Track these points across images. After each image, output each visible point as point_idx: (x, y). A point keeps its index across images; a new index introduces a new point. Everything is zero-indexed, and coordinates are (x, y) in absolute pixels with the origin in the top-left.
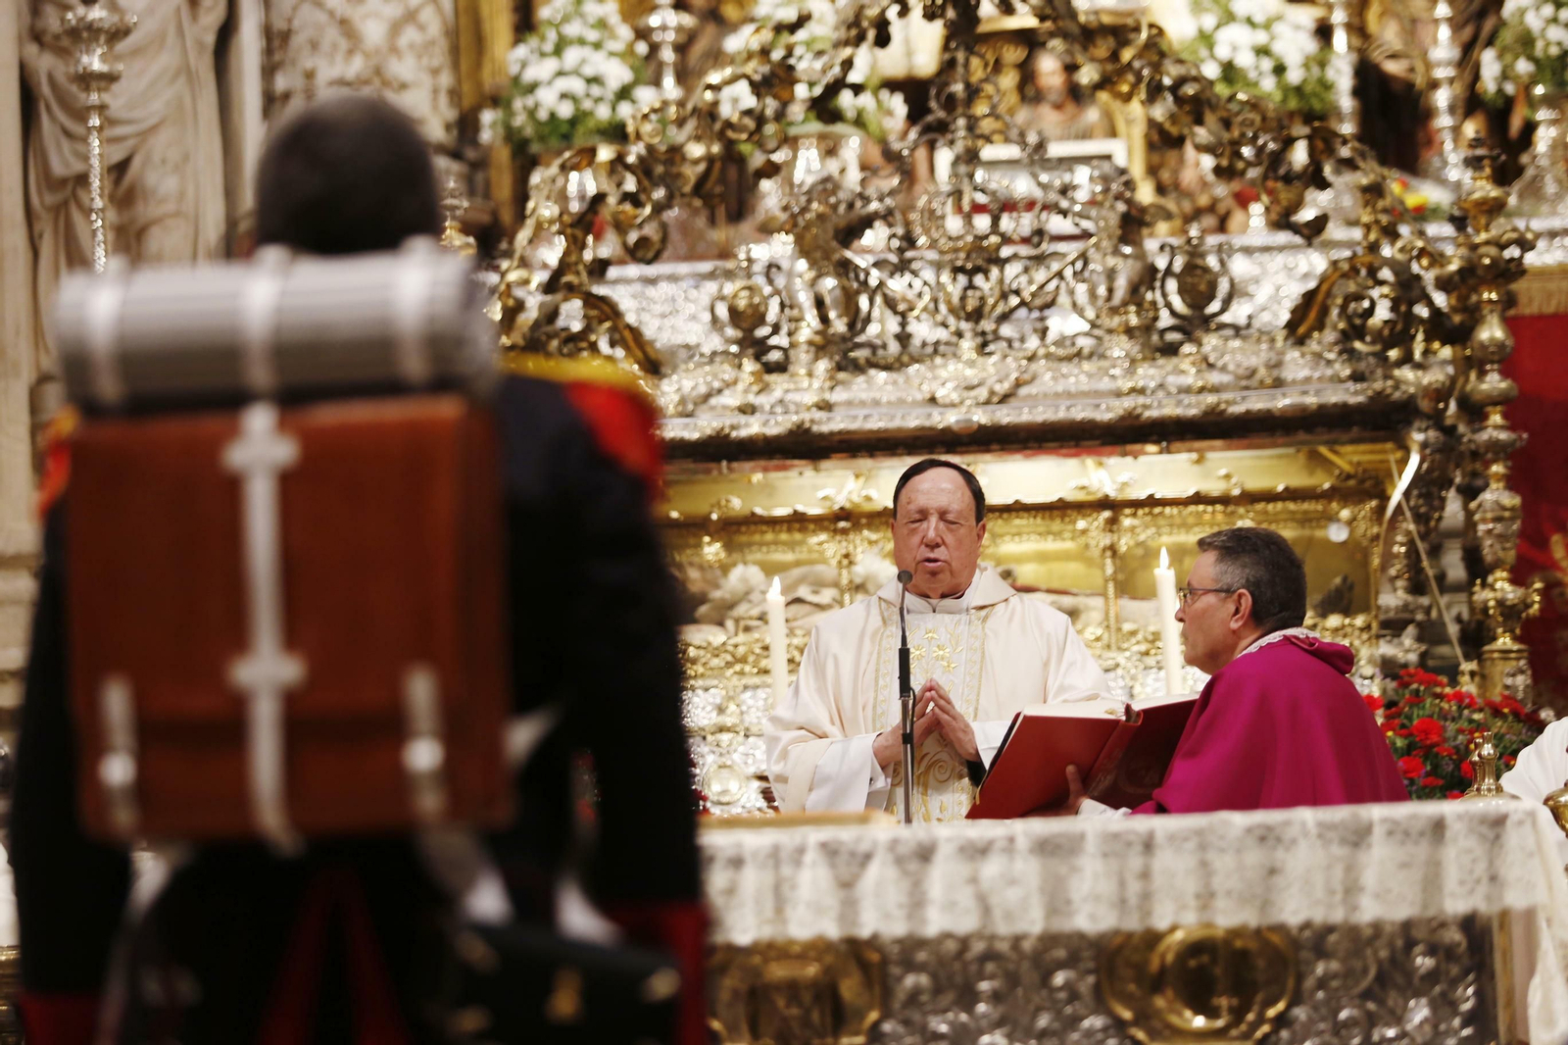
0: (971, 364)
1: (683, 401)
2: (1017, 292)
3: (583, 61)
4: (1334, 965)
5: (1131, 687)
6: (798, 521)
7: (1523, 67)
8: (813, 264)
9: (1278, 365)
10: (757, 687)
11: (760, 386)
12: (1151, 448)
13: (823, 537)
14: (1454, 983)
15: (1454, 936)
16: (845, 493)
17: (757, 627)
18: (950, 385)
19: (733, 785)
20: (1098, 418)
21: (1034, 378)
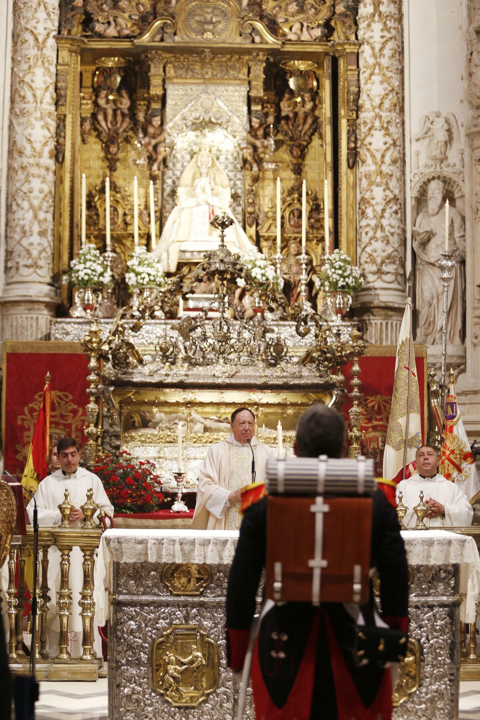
0: (223, 366)
1: (150, 372)
2: (233, 347)
3: (91, 265)
4: (422, 575)
8: (184, 338)
9: (301, 372)
10: (168, 447)
11: (170, 369)
12: (270, 391)
13: (184, 408)
14: (450, 579)
15: (450, 568)
16: (189, 397)
17: (165, 430)
18: (218, 372)
19: (163, 473)
20: (257, 383)
21: (240, 371)
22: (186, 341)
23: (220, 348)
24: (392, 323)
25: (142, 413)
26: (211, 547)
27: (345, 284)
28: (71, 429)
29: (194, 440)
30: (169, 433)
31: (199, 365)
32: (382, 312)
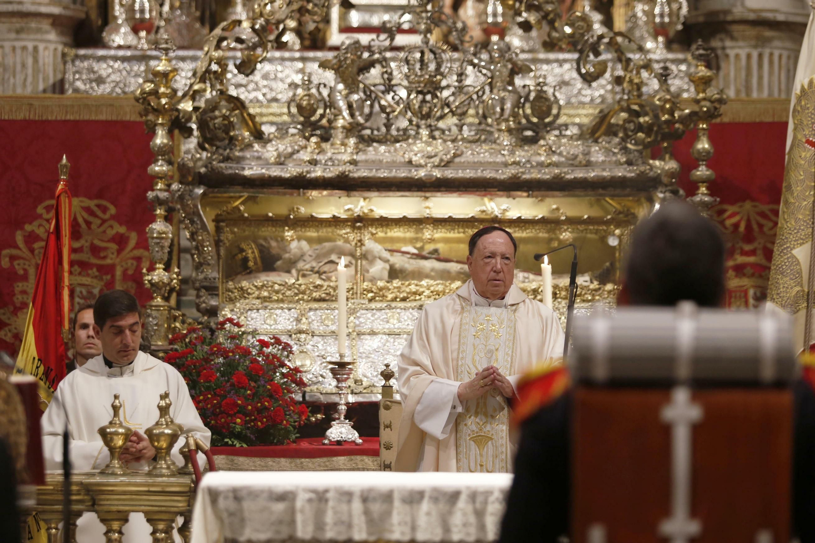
0: (428, 144)
1: (279, 156)
2: (448, 105)
8: (347, 86)
9: (588, 153)
10: (316, 309)
11: (319, 150)
12: (525, 194)
13: (348, 230)
16: (359, 207)
17: (309, 275)
19: (308, 362)
20: (498, 177)
21: (462, 153)
22: (351, 92)
23: (420, 107)
24: (771, 54)
25: (262, 242)
26: (425, 506)
28: (113, 276)
29: (370, 295)
30: (319, 282)
31: (380, 142)
32: (751, 32)
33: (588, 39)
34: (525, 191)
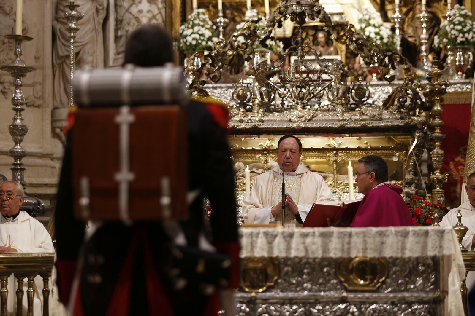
0: (300, 111)
2: (313, 93)
3: (199, 30)
4: (398, 268)
5: (340, 197)
6: (254, 151)
7: (445, 40)
8: (259, 84)
9: (381, 114)
10: (241, 194)
11: (245, 115)
12: (347, 135)
13: (260, 155)
14: (429, 274)
15: (430, 261)
16: (266, 144)
17: (242, 178)
18: (295, 117)
20: (334, 127)
21: (317, 116)
22: (261, 87)
23: (299, 94)
27: (464, 39)
31: (277, 112)
33: (380, 56)
34: (348, 134)
